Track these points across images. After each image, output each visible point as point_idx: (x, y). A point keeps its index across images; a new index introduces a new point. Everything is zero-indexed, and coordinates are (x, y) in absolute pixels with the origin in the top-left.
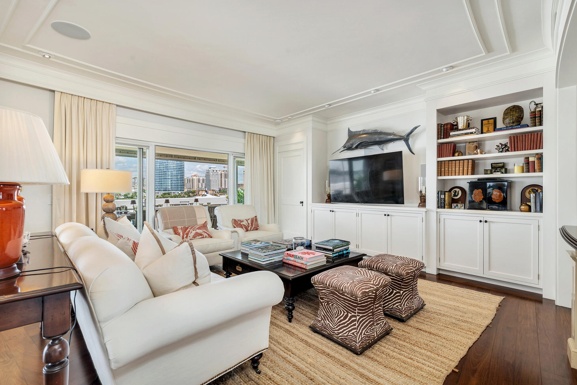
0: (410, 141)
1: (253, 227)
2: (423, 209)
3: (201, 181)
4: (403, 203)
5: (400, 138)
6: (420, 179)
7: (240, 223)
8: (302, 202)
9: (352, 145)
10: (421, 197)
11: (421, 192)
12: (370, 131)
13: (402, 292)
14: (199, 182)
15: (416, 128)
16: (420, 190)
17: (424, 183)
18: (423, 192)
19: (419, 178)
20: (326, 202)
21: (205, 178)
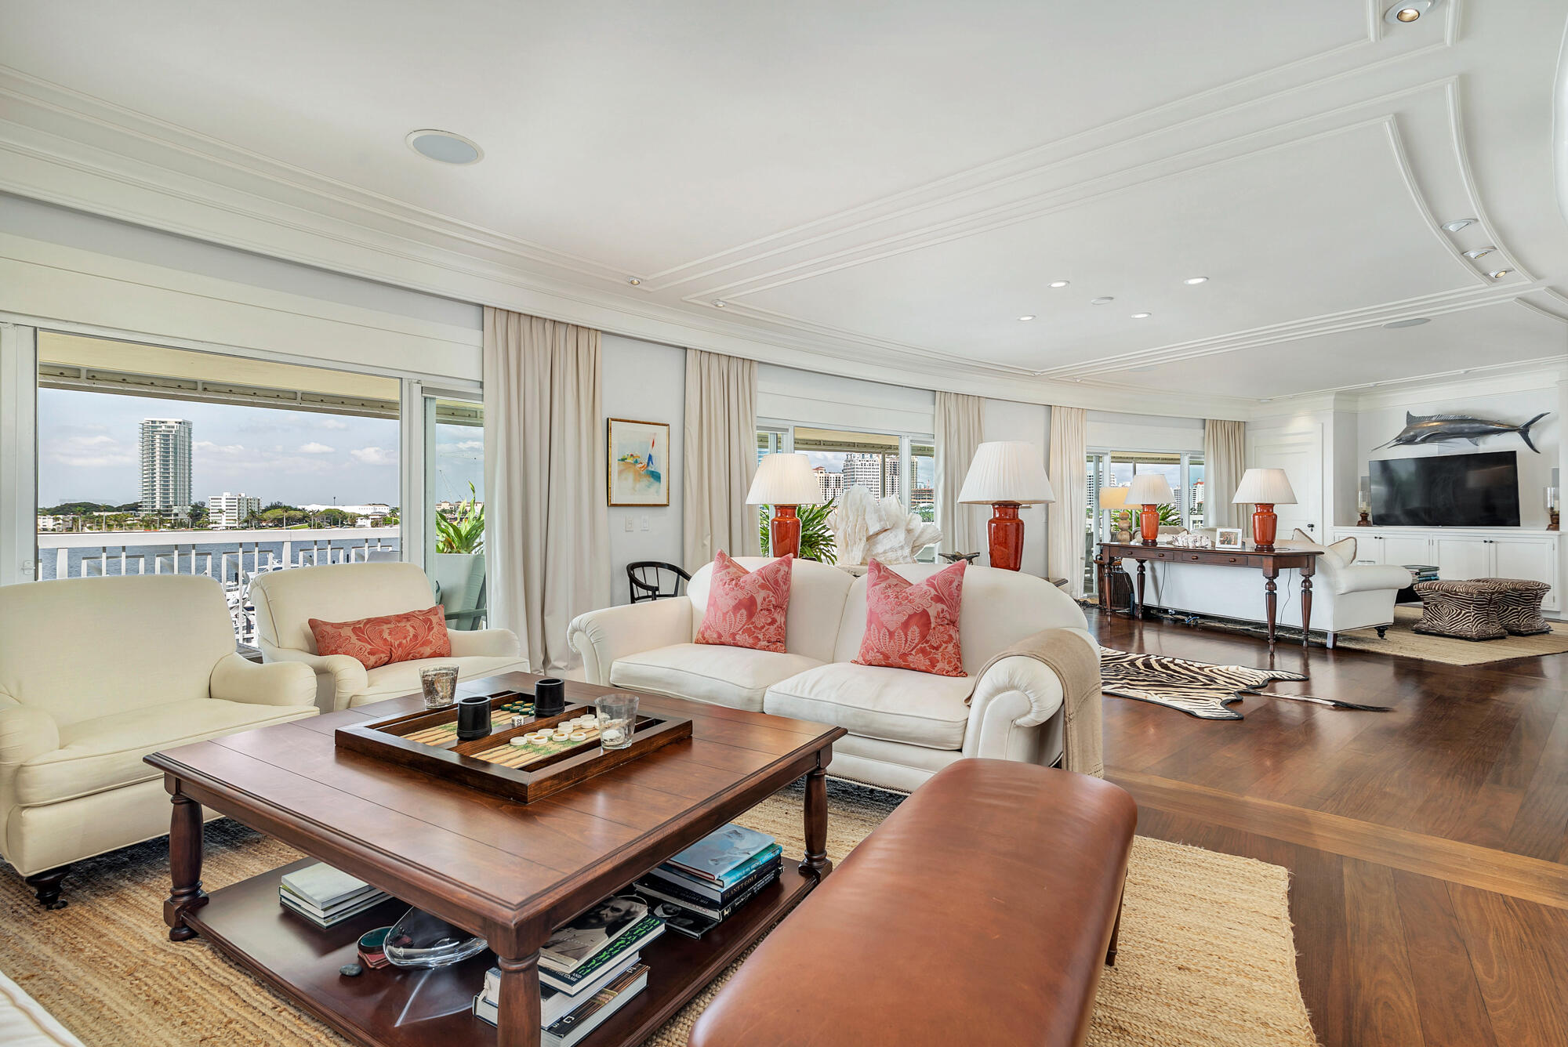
0: (1531, 435)
2: (1556, 532)
3: (832, 483)
4: (1519, 525)
5: (1512, 429)
6: (1550, 491)
8: (1312, 526)
9: (1416, 436)
10: (1552, 516)
11: (1552, 509)
12: (1452, 417)
13: (1520, 608)
14: (827, 485)
15: (1542, 416)
16: (1549, 506)
17: (1556, 497)
18: (1556, 510)
19: (1549, 489)
20: (1359, 525)
21: (842, 475)
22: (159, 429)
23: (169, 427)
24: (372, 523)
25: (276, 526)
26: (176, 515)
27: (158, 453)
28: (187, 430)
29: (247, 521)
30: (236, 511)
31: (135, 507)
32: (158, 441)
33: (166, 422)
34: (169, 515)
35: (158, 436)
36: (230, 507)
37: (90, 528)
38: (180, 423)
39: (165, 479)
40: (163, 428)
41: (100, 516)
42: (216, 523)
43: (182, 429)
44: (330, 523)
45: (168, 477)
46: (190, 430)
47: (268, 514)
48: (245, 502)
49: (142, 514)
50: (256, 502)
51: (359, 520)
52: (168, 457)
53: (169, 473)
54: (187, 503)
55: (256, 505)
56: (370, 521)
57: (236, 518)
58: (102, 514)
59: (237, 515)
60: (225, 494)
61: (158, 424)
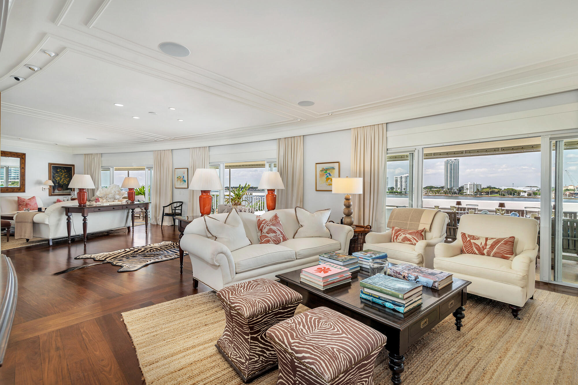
1: (494, 251)
7: (470, 240)
22: (449, 162)
23: (452, 161)
24: (528, 194)
25: (487, 194)
26: (454, 190)
27: (449, 170)
28: (457, 162)
29: (476, 193)
30: (473, 189)
31: (443, 188)
32: (449, 166)
33: (451, 160)
34: (452, 190)
35: (449, 165)
36: (471, 188)
37: (431, 193)
38: (455, 160)
39: (451, 178)
40: (451, 162)
41: (433, 190)
42: (466, 193)
43: (456, 162)
44: (509, 194)
45: (452, 178)
46: (458, 162)
47: (484, 190)
48: (476, 186)
49: (444, 190)
50: (480, 186)
51: (521, 193)
52: (452, 171)
53: (452, 176)
54: (457, 186)
55: (480, 187)
56: (527, 193)
57: (472, 191)
58: (434, 189)
59: (473, 190)
60: (469, 183)
61: (449, 161)
